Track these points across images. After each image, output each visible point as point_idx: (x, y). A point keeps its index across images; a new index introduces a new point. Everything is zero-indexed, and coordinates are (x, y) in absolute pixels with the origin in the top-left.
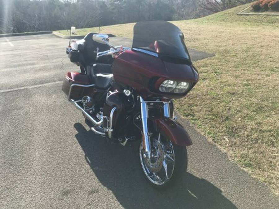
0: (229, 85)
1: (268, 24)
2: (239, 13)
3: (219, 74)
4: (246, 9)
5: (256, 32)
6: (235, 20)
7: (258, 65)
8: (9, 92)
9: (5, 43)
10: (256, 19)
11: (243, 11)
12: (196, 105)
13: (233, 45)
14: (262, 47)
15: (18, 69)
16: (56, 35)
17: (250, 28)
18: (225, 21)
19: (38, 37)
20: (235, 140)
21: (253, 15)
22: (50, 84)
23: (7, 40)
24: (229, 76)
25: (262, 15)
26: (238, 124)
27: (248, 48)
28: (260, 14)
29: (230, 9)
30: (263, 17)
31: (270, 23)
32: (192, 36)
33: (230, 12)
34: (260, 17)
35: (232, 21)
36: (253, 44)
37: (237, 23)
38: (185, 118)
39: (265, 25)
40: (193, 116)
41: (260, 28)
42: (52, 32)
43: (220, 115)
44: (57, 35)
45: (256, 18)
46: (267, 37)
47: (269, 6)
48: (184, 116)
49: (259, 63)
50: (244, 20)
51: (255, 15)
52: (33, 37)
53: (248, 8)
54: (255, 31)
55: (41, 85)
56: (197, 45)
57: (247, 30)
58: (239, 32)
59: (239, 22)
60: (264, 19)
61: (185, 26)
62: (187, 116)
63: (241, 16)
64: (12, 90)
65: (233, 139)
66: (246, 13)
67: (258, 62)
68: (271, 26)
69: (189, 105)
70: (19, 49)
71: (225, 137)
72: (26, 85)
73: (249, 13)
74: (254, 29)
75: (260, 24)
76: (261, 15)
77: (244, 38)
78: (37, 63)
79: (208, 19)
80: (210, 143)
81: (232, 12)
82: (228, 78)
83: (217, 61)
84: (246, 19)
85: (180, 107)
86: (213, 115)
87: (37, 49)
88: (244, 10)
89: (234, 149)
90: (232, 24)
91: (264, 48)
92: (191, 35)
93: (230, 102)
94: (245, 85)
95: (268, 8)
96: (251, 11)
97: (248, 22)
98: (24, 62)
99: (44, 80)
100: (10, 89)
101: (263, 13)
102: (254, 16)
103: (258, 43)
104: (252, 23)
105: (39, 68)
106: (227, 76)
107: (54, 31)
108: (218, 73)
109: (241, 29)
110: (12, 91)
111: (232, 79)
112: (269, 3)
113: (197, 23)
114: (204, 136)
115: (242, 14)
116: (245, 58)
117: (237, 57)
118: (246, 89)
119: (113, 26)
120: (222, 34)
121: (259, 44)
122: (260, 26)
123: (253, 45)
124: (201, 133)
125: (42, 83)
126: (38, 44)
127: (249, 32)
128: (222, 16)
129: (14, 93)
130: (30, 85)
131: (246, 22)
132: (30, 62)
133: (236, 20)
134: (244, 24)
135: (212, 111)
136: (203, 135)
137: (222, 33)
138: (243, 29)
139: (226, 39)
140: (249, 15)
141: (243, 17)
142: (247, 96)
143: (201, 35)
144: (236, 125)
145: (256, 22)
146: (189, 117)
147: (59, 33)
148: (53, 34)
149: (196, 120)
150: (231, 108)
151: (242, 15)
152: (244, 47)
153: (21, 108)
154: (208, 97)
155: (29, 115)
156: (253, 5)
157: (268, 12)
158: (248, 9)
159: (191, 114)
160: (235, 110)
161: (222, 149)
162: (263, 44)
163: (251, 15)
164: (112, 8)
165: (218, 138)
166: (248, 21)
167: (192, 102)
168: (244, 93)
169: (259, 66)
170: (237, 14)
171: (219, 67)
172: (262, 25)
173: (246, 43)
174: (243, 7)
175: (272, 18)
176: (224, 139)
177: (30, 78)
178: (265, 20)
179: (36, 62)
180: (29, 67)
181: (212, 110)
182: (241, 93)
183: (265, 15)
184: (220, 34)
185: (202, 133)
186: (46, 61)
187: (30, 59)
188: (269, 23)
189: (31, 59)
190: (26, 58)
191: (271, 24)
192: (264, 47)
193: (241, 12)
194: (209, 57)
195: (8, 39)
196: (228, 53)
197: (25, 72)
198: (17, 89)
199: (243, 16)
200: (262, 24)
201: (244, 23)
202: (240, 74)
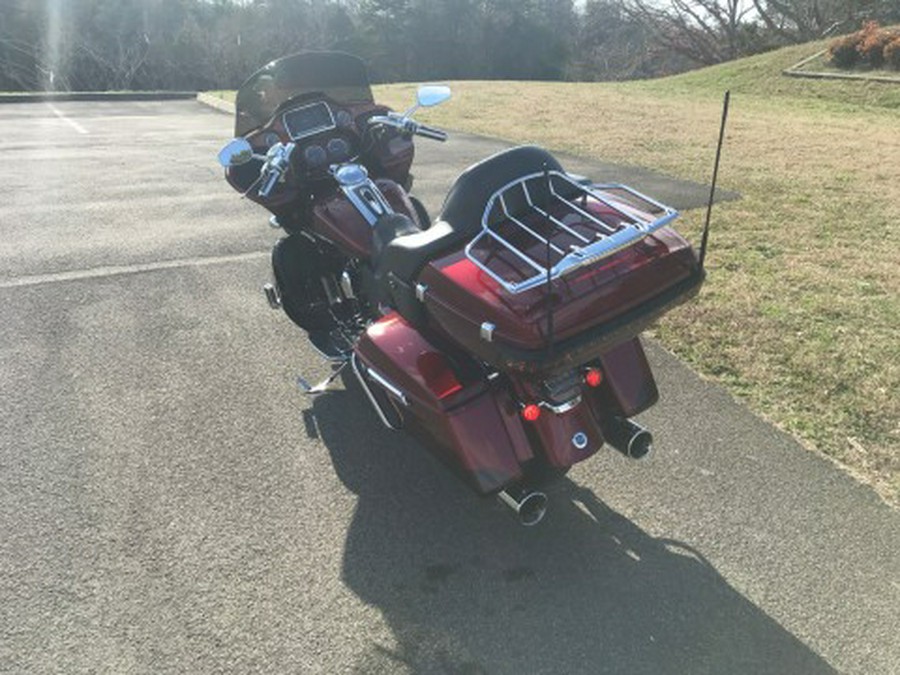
0: (816, 289)
1: (884, 109)
2: (789, 70)
3: (773, 254)
4: (811, 58)
5: (852, 133)
6: (777, 92)
7: (887, 233)
8: (136, 273)
9: (53, 122)
10: (843, 93)
11: (803, 65)
12: (735, 344)
13: (788, 167)
14: (883, 178)
15: (132, 204)
16: (211, 104)
17: (828, 119)
18: (744, 93)
19: (154, 107)
20: (883, 451)
21: (834, 78)
22: (253, 256)
23: (57, 112)
24: (805, 261)
25: (862, 79)
26: (882, 406)
27: (841, 179)
28: (856, 75)
29: (760, 56)
30: (867, 87)
31: (888, 106)
32: (649, 132)
33: (758, 64)
34: (858, 85)
35: (767, 93)
36: (853, 168)
37: (784, 101)
38: (712, 378)
39: (874, 112)
40: (736, 374)
41: (860, 120)
42: (195, 96)
43: (815, 374)
44: (215, 105)
45: (844, 89)
46: (891, 148)
47: (885, 55)
48: (705, 373)
49: (888, 227)
50: (806, 92)
51: (841, 78)
52: (137, 107)
53: (816, 55)
54: (849, 128)
55: (227, 259)
56: (675, 163)
57: (820, 124)
58: (798, 130)
59: (789, 99)
60: (870, 92)
61: (619, 100)
62: (718, 373)
63: (793, 79)
64: (144, 268)
65: (876, 448)
66: (813, 70)
67: (884, 224)
68: (894, 117)
69: (714, 342)
70: (109, 141)
71: (851, 440)
72: (181, 255)
73: (820, 70)
74: (843, 122)
75: (857, 106)
76: (857, 79)
77: (820, 148)
78: (187, 190)
79: (690, 83)
80: (812, 452)
81: (766, 66)
82: (807, 267)
83: (754, 215)
84: (814, 88)
85: (687, 347)
86: (796, 374)
87: (167, 145)
88: (803, 62)
89: (888, 475)
90: (769, 105)
91: (890, 182)
92: (646, 130)
93: (836, 338)
94: (866, 291)
95: (883, 59)
96: (828, 65)
97: (819, 100)
98: (144, 186)
99: (231, 243)
100: (134, 263)
101: (867, 76)
102: (838, 81)
103: (868, 167)
104: (834, 104)
105: (198, 206)
106: (799, 261)
107: (201, 91)
108: (768, 252)
109: (802, 119)
110: (145, 272)
111: (819, 270)
112: (886, 42)
113: (654, 92)
114: (789, 435)
115: (798, 72)
116: (840, 211)
117: (813, 207)
118: (873, 302)
119: (388, 88)
120: (747, 133)
121: (871, 170)
122: (857, 114)
123: (854, 171)
124: (775, 424)
125: (229, 251)
126: (166, 130)
127: (829, 130)
128: (733, 75)
129: (152, 277)
130: (192, 256)
131: (813, 100)
132: (161, 185)
133: (780, 91)
134: (808, 104)
135: (789, 363)
136: (784, 431)
137: (744, 129)
138: (809, 120)
139: (762, 147)
140: (821, 77)
141: (803, 85)
142: (884, 323)
143: (680, 131)
144: (877, 407)
145: (846, 100)
146: (723, 377)
147: (221, 100)
148: (202, 103)
149: (746, 386)
150: (844, 357)
151: (797, 76)
152: (827, 175)
153: (194, 324)
154: (762, 320)
155: (230, 346)
156: (837, 49)
157: (883, 73)
158: (816, 59)
159: (727, 369)
160: (859, 364)
161: (854, 473)
162: (883, 170)
163: (828, 78)
164: (367, 29)
165: (830, 441)
166: (819, 97)
167: (718, 334)
168: (871, 315)
169: (889, 236)
170: (785, 74)
171: (766, 232)
172: (861, 111)
173: (827, 163)
174: (802, 53)
175: (895, 91)
176: (851, 447)
177: (182, 235)
178: (873, 97)
179: (180, 185)
180: (165, 200)
181: (787, 360)
182: (862, 314)
183: (871, 80)
184: (739, 133)
185: (780, 426)
186: (210, 183)
187: (157, 176)
188: (884, 106)
189: (163, 176)
190: (143, 173)
191: (894, 110)
192: (888, 179)
193: (794, 67)
194: (724, 202)
195: (60, 109)
196: (781, 192)
197: (160, 214)
198: (155, 266)
199: (801, 80)
200: (863, 108)
201: (805, 101)
202: (839, 257)
